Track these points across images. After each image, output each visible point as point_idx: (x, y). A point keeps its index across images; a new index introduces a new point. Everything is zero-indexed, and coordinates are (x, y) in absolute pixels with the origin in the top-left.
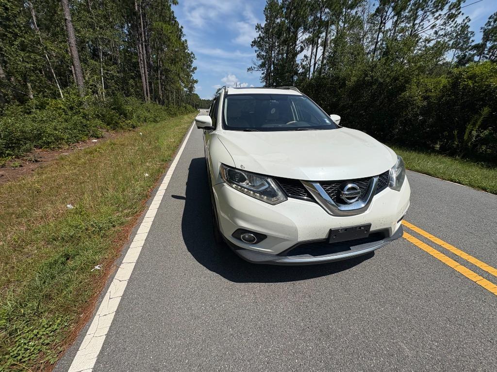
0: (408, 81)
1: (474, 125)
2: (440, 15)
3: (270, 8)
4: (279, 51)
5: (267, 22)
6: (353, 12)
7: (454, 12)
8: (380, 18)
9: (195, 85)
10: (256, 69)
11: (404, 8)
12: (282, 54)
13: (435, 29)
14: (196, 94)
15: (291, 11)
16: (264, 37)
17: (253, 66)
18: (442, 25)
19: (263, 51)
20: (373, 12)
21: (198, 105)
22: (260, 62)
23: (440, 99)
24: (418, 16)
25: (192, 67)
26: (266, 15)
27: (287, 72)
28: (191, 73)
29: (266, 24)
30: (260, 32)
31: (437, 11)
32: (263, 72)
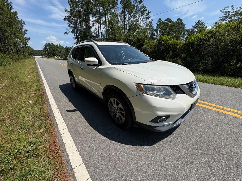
0: (144, 42)
1: (168, 57)
2: (144, 17)
3: (71, 2)
4: (81, 25)
5: (71, 8)
6: (113, 11)
7: (148, 17)
8: (124, 15)
9: (29, 41)
10: (69, 33)
11: (131, 12)
12: (83, 26)
13: (143, 22)
14: (29, 47)
15: (84, 5)
16: (71, 16)
17: (67, 31)
18: (145, 21)
19: (71, 24)
20: (121, 12)
21: (33, 54)
22: (71, 30)
23: (155, 48)
24: (137, 16)
25: (24, 30)
26: (69, 5)
27: (88, 36)
28: (24, 33)
29: (70, 10)
30: (68, 14)
31: (143, 15)
32: (74, 35)
